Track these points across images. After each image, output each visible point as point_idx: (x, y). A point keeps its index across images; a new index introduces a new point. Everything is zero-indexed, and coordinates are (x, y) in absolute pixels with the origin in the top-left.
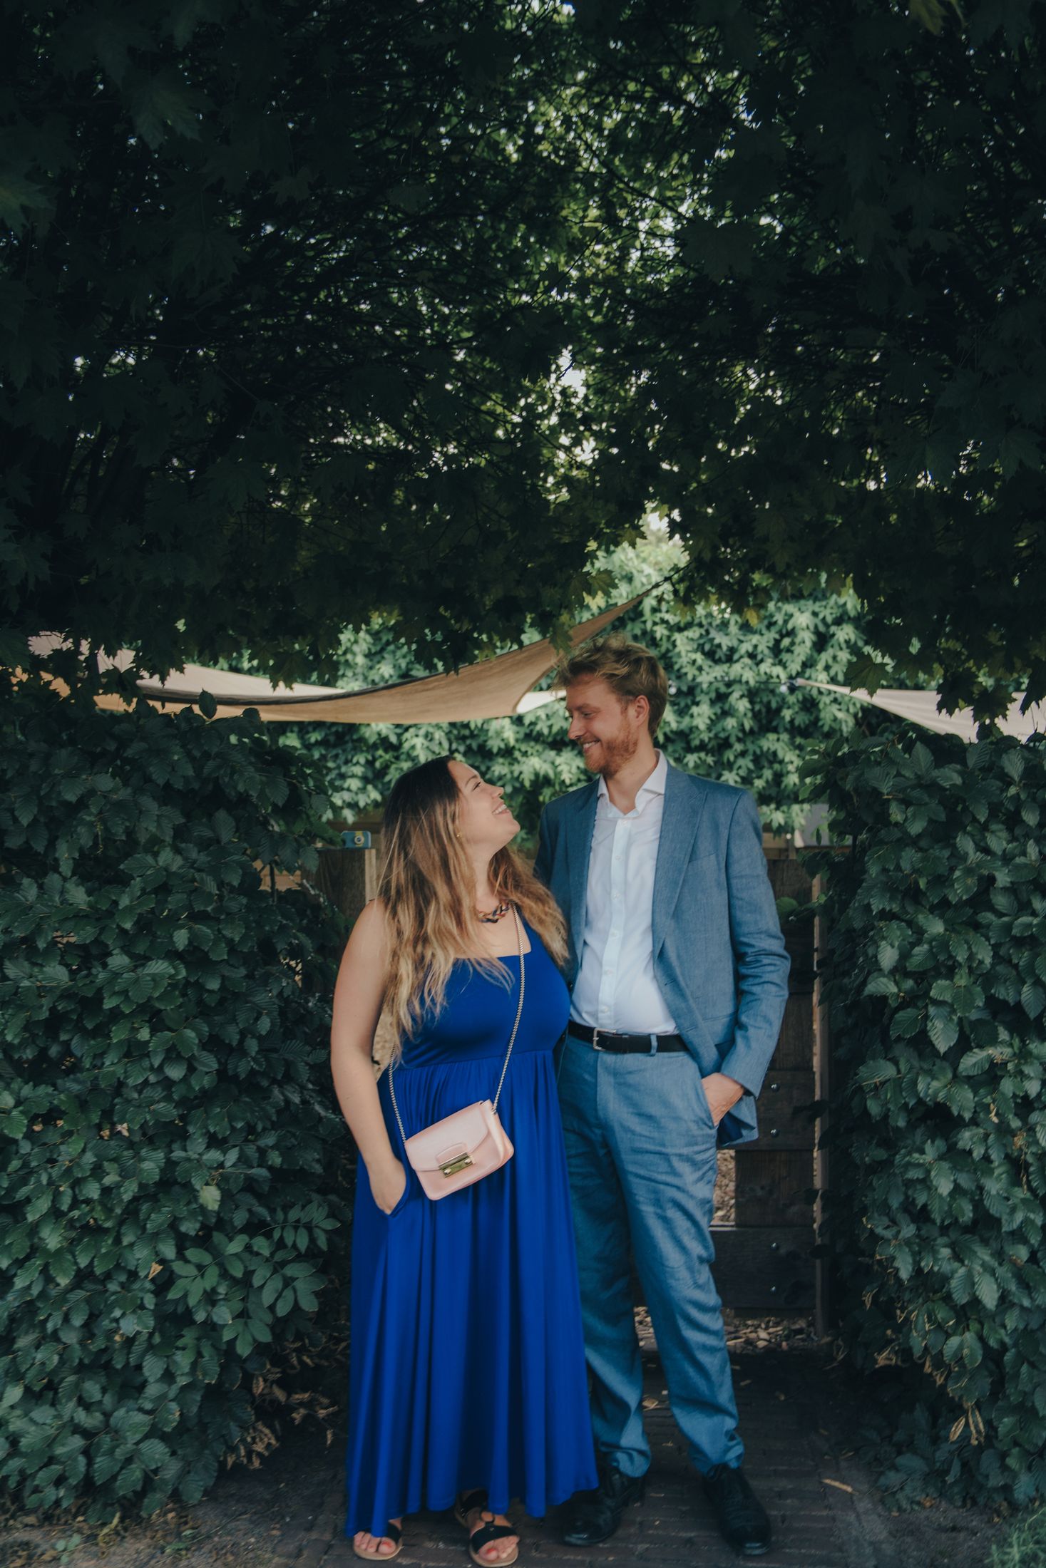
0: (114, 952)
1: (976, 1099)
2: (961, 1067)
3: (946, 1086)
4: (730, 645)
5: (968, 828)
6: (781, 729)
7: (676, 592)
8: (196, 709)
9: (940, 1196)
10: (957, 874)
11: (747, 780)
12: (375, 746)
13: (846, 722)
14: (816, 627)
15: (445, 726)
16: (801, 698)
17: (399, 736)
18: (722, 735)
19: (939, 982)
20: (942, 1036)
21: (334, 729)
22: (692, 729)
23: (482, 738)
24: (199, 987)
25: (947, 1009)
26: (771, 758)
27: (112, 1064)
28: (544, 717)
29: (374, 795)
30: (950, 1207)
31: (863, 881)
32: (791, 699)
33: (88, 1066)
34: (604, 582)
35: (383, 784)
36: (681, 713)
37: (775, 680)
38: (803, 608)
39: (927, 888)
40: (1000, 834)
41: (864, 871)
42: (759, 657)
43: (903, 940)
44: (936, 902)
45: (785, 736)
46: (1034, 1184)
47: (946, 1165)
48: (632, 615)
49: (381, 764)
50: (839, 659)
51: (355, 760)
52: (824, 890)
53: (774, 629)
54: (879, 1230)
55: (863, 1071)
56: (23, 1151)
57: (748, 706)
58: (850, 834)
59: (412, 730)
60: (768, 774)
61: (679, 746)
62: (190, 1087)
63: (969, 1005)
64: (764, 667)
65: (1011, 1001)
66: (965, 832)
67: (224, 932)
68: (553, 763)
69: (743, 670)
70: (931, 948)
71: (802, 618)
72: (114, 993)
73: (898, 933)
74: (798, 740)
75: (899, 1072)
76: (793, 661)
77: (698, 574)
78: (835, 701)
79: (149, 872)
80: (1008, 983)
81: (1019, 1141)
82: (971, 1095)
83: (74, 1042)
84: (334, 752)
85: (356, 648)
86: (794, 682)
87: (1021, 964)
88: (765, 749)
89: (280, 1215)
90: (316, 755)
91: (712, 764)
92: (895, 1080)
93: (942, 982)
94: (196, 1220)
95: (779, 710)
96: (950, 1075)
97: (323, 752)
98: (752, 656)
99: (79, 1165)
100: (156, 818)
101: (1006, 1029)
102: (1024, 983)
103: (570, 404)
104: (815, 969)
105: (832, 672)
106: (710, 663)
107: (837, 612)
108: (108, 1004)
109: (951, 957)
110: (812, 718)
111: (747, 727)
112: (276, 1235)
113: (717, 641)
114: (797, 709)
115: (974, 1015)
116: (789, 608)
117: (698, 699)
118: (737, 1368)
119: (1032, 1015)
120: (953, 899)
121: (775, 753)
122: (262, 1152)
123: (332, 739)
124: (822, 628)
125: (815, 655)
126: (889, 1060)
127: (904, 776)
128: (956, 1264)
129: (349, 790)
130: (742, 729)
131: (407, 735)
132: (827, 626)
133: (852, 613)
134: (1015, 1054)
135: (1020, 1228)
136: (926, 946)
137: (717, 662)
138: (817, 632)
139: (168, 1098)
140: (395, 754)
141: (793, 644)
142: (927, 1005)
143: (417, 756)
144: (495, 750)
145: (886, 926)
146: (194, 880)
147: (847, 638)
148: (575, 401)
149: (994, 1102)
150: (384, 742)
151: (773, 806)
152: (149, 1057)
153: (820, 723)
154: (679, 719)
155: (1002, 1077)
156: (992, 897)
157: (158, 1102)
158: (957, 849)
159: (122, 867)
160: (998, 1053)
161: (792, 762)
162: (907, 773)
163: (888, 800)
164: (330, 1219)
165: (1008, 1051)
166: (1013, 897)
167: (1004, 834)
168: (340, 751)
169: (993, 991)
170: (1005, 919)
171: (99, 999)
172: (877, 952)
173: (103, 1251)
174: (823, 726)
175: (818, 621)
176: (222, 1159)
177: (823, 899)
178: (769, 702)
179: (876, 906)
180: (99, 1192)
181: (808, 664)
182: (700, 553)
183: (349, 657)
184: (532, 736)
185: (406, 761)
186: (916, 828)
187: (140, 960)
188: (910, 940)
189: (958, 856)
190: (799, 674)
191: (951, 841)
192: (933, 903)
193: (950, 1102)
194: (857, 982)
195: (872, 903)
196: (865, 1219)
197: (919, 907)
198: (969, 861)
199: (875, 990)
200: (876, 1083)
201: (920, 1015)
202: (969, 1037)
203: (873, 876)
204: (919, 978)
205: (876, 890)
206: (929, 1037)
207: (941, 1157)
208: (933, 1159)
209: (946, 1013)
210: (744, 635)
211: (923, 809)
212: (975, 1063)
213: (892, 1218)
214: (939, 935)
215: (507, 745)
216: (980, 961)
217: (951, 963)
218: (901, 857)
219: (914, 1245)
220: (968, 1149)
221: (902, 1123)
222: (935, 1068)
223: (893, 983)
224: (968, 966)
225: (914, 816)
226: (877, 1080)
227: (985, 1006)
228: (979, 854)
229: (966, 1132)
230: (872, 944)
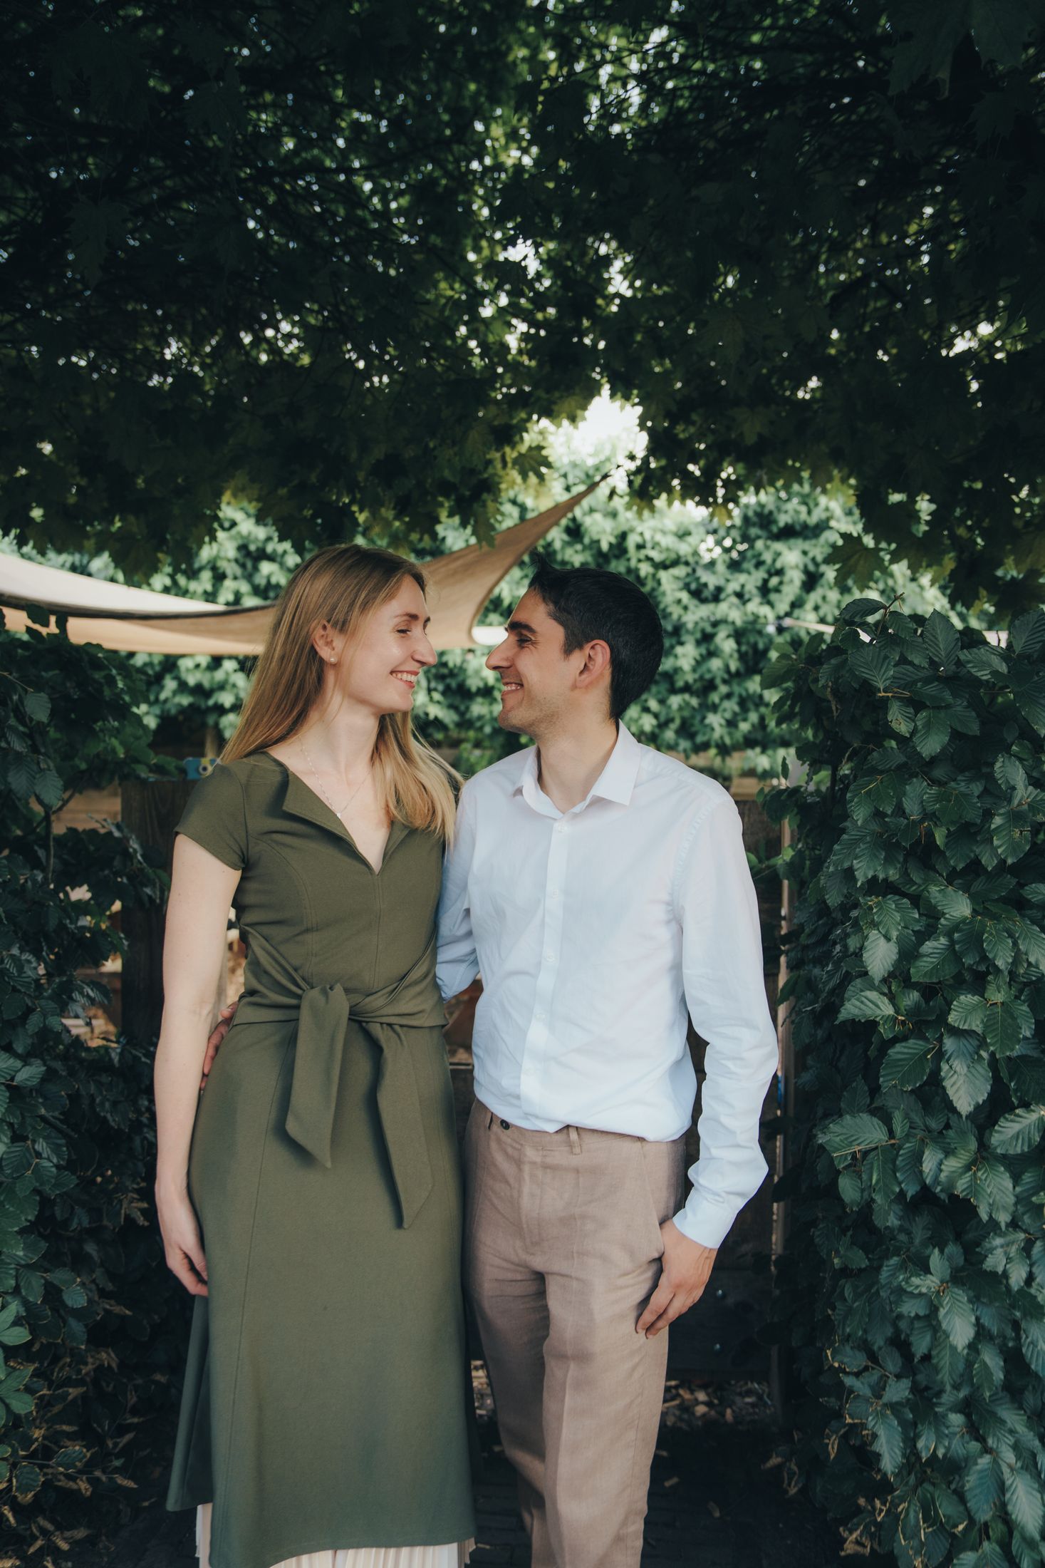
1: (1018, 1190)
2: (995, 1139)
3: (968, 1168)
4: (717, 583)
5: (1014, 747)
6: (765, 671)
7: (631, 485)
9: (954, 1348)
10: (997, 821)
11: (732, 723)
14: (806, 566)
16: (788, 638)
18: (708, 676)
19: (962, 997)
20: (966, 1087)
22: (677, 670)
23: (460, 678)
25: (972, 1044)
26: (757, 700)
30: (969, 1364)
31: (843, 831)
32: (779, 640)
37: (763, 620)
38: (793, 547)
39: (946, 844)
41: (846, 816)
42: (747, 597)
43: (906, 927)
44: (960, 866)
47: (962, 1296)
48: (616, 552)
50: (828, 599)
53: (762, 568)
54: (851, 1379)
55: (835, 1132)
57: (735, 646)
60: (753, 717)
63: (1010, 1035)
64: (752, 607)
66: (1010, 755)
69: (729, 610)
70: (952, 942)
71: (792, 557)
73: (898, 917)
75: (891, 1134)
76: (781, 601)
82: (1008, 1184)
86: (781, 622)
88: (750, 691)
91: (696, 706)
92: (885, 1149)
93: (967, 999)
95: (766, 650)
96: (973, 1145)
98: (739, 595)
105: (822, 612)
106: (695, 602)
107: (827, 551)
109: (984, 958)
111: (733, 668)
113: (703, 580)
114: (784, 649)
115: (1018, 1050)
116: (778, 546)
117: (683, 639)
118: (665, 1454)
120: (989, 862)
124: (811, 568)
125: (804, 595)
126: (874, 1112)
128: (975, 1446)
130: (728, 671)
132: (817, 565)
136: (943, 940)
137: (704, 601)
138: (806, 571)
141: (781, 583)
142: (942, 1035)
144: (474, 690)
145: (878, 904)
151: (758, 750)
158: (995, 781)
162: (917, 659)
163: (885, 701)
172: (861, 948)
175: (807, 560)
177: (791, 854)
178: (755, 644)
179: (864, 870)
181: (796, 604)
182: (654, 427)
186: (931, 745)
188: (917, 928)
189: (997, 793)
190: (788, 614)
191: (985, 770)
192: (954, 868)
193: (976, 1197)
194: (831, 985)
195: (856, 867)
196: (829, 1352)
197: (932, 874)
198: (1016, 802)
199: (856, 1011)
200: (854, 1155)
201: (929, 1051)
202: (1008, 1087)
203: (859, 823)
204: (929, 991)
205: (862, 846)
206: (944, 1089)
207: (957, 1278)
208: (942, 1282)
209: (971, 1049)
210: (732, 574)
211: (942, 714)
212: (1018, 1134)
213: (873, 1357)
214: (964, 920)
215: (486, 684)
216: (1030, 964)
217: (983, 968)
218: (904, 794)
219: (907, 1410)
220: (1000, 1270)
221: (893, 1221)
222: (951, 1133)
223: (886, 1000)
224: (1010, 973)
225: (928, 725)
226: (857, 1149)
227: (1034, 1036)
228: (1031, 788)
229: (998, 1241)
230: (855, 933)
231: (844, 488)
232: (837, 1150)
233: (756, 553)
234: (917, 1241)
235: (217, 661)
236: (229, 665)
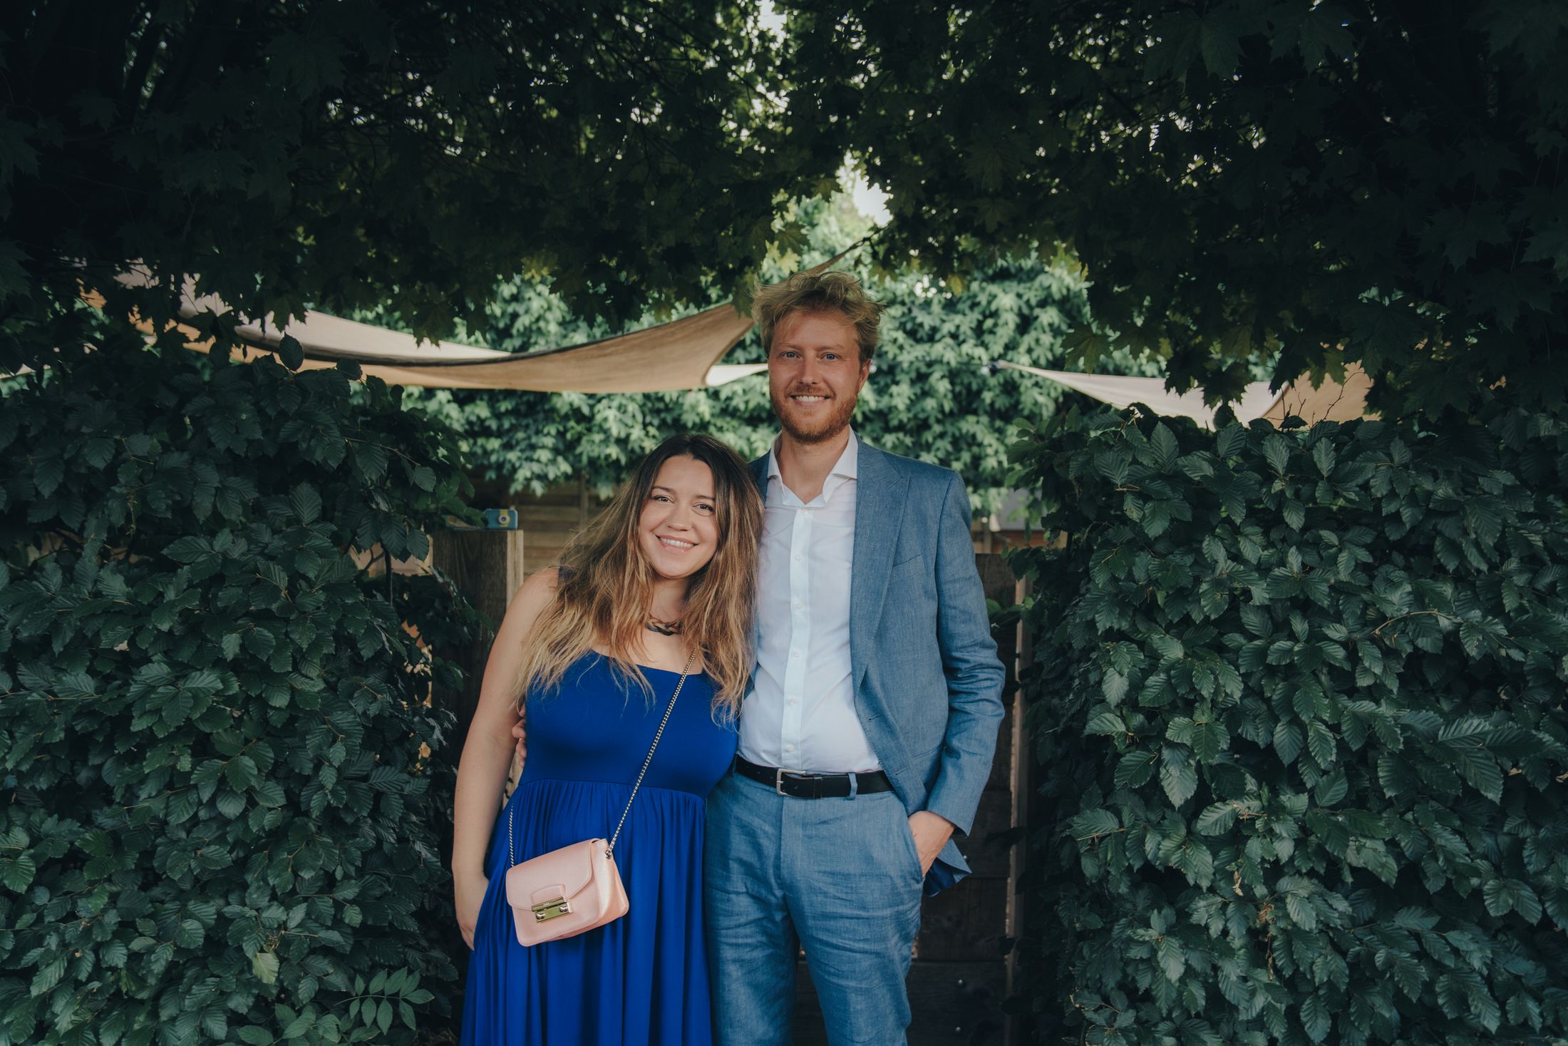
0: (154, 658)
1: (1216, 863)
2: (1200, 826)
3: (1179, 847)
4: (932, 324)
5: (1217, 530)
6: (981, 412)
7: (875, 255)
8: (278, 360)
9: (1169, 981)
10: (1204, 587)
11: (945, 462)
12: (566, 417)
13: (1047, 406)
14: (1020, 309)
15: (639, 398)
16: (1002, 380)
17: (592, 407)
18: (921, 416)
19: (1176, 719)
20: (1178, 787)
21: (525, 399)
22: (892, 409)
23: (677, 412)
24: (263, 703)
25: (1183, 754)
26: (970, 440)
27: (149, 797)
28: (740, 392)
29: (565, 467)
30: (1180, 994)
31: (1086, 591)
32: (993, 381)
33: (118, 800)
34: (795, 238)
35: (575, 456)
36: (881, 392)
37: (977, 361)
38: (1007, 289)
39: (1165, 603)
40: (1254, 538)
41: (1087, 579)
42: (961, 338)
43: (1134, 666)
44: (1176, 620)
45: (985, 419)
46: (1279, 964)
47: (1175, 943)
49: (572, 435)
50: (1041, 342)
51: (546, 431)
52: (1028, 593)
53: (977, 310)
54: (1089, 1015)
55: (1078, 823)
56: (38, 902)
57: (949, 387)
58: (1064, 530)
59: (605, 402)
60: (966, 456)
61: (878, 425)
62: (247, 828)
63: (1211, 747)
64: (966, 348)
65: (1261, 742)
66: (1214, 536)
67: (292, 636)
68: (748, 439)
69: (944, 351)
70: (1169, 677)
71: (1006, 299)
72: (145, 713)
73: (1128, 658)
74: (998, 423)
75: (1121, 824)
76: (995, 343)
77: (900, 234)
78: (1036, 384)
79: (200, 559)
80: (1257, 721)
81: (1267, 915)
82: (1210, 859)
83: (107, 766)
84: (524, 422)
85: (549, 316)
86: (995, 364)
87: (1275, 697)
88: (964, 431)
89: (360, 984)
90: (506, 425)
91: (910, 445)
92: (1116, 835)
93: (1180, 720)
94: (249, 993)
95: (979, 392)
96: (1183, 832)
97: (514, 421)
98: (954, 336)
99: (101, 924)
100: (214, 491)
101: (1253, 776)
102: (1277, 720)
103: (768, 50)
104: (1017, 679)
105: (1035, 355)
106: (911, 342)
107: (1042, 295)
108: (138, 725)
109: (1193, 689)
110: (1013, 401)
111: (947, 408)
112: (354, 1009)
113: (919, 320)
114: (997, 391)
115: (1216, 760)
116: (993, 288)
117: (898, 378)
119: (1287, 760)
120: (1197, 617)
121: (974, 436)
122: (339, 906)
123: (523, 408)
124: (1026, 311)
125: (1018, 337)
126: (1108, 808)
127: (1141, 464)
129: (538, 461)
130: (942, 410)
131: (599, 407)
132: (1031, 308)
133: (1057, 296)
134: (1263, 808)
135: (1260, 1016)
136: (1163, 676)
137: (919, 341)
138: (1020, 314)
139: (221, 840)
140: (588, 426)
141: (996, 325)
142: (1161, 747)
143: (609, 429)
144: (690, 425)
145: (1114, 648)
146: (256, 570)
147: (1050, 321)
148: (774, 46)
149: (1238, 870)
150: (576, 414)
152: (197, 789)
153: (1021, 407)
154: (879, 398)
155: (1248, 838)
156: (1242, 614)
157: (209, 845)
158: (1203, 555)
159: (165, 552)
160: (1245, 807)
161: (990, 445)
162: (1146, 461)
163: (1121, 494)
164: (423, 991)
165: (1255, 804)
166: (1267, 616)
167: (1259, 539)
168: (531, 421)
169: (1240, 731)
170: (1257, 642)
171: (126, 718)
172: (1100, 682)
173: (136, 1027)
174: (1022, 410)
175: (1022, 303)
176: (284, 918)
177: (1030, 604)
178: (970, 384)
179: (1103, 623)
180: (125, 959)
181: (1010, 347)
182: (901, 209)
183: (542, 324)
184: (728, 411)
185: (598, 433)
186: (1155, 529)
187: (181, 671)
188: (1142, 667)
189: (1204, 565)
190: (1001, 357)
191: (1195, 545)
192: (1171, 621)
193: (1186, 869)
194: (1073, 711)
195: (1097, 619)
196: (1071, 997)
197: (1153, 624)
198: (1218, 572)
199: (1097, 728)
200: (1093, 839)
201: (1151, 759)
202: (1209, 787)
203: (1100, 586)
204: (1151, 714)
205: (1102, 604)
206: (1162, 788)
207: (1170, 932)
208: (1160, 935)
209: (1183, 758)
210: (947, 315)
211: (1164, 505)
212: (1217, 821)
213: (1106, 999)
214: (1178, 661)
215: (702, 420)
216: (1227, 694)
217: (1192, 697)
218: (1134, 564)
219: (1133, 1035)
220: (1203, 923)
221: (1123, 889)
222: (1166, 822)
223: (1119, 720)
224: (1212, 701)
225: (1154, 513)
226: (1095, 835)
227: (1229, 748)
228: (1229, 562)
229: (1202, 903)
230: (1095, 670)
231: (1068, 257)
232: (1080, 836)
233: (971, 294)
234: (1140, 909)
235: (429, 393)
236: (443, 396)
